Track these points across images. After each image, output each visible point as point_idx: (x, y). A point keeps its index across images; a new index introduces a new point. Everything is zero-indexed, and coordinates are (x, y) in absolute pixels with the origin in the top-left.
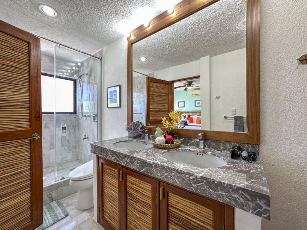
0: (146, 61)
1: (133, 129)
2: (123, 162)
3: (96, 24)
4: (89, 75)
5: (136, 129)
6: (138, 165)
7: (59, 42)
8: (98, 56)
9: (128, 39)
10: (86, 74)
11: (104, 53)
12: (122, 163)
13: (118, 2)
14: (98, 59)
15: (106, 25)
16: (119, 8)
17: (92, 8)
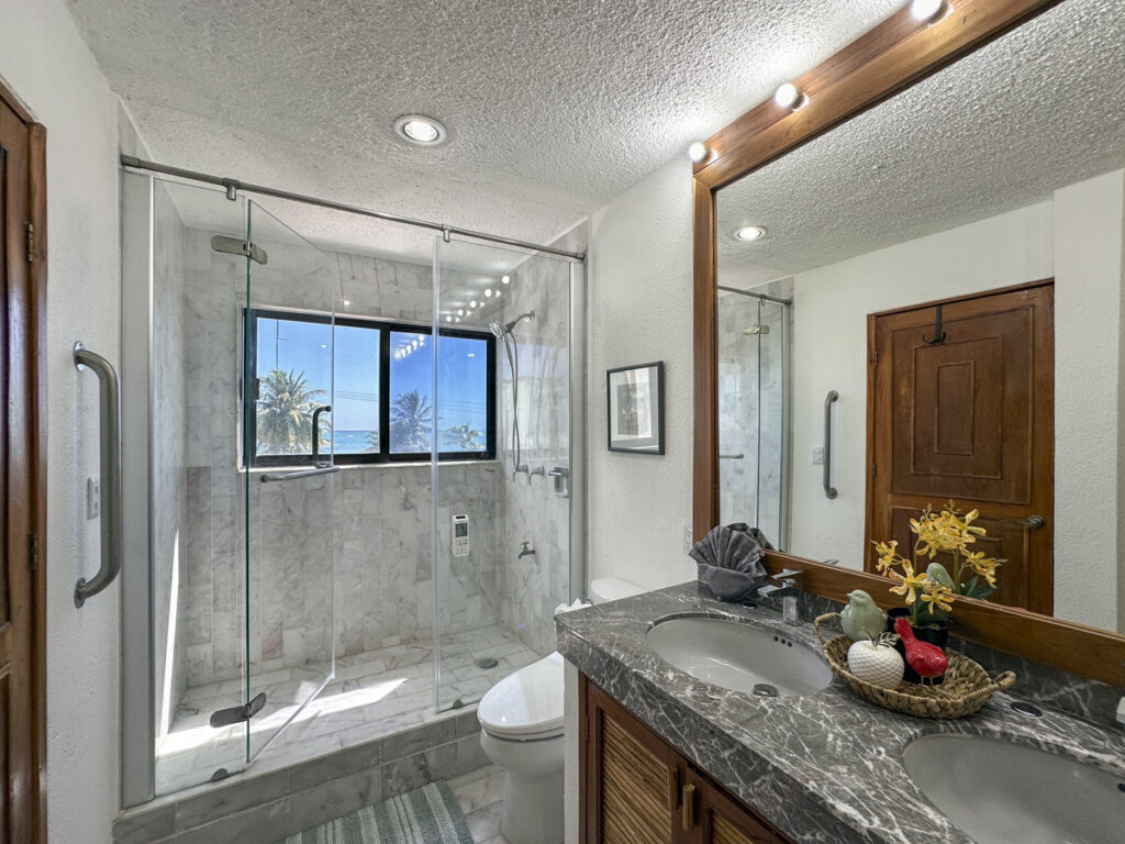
0: (763, 238)
1: (723, 561)
2: (698, 750)
3: (573, 138)
4: (539, 318)
5: (738, 561)
6: (780, 800)
7: (448, 222)
8: (573, 248)
9: (697, 169)
10: (529, 315)
11: (594, 231)
12: (696, 754)
13: (666, 37)
14: (573, 259)
15: (607, 131)
16: (665, 59)
17: (560, 84)
